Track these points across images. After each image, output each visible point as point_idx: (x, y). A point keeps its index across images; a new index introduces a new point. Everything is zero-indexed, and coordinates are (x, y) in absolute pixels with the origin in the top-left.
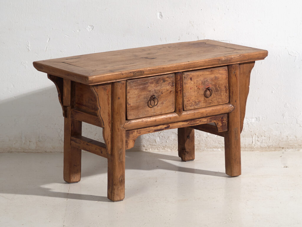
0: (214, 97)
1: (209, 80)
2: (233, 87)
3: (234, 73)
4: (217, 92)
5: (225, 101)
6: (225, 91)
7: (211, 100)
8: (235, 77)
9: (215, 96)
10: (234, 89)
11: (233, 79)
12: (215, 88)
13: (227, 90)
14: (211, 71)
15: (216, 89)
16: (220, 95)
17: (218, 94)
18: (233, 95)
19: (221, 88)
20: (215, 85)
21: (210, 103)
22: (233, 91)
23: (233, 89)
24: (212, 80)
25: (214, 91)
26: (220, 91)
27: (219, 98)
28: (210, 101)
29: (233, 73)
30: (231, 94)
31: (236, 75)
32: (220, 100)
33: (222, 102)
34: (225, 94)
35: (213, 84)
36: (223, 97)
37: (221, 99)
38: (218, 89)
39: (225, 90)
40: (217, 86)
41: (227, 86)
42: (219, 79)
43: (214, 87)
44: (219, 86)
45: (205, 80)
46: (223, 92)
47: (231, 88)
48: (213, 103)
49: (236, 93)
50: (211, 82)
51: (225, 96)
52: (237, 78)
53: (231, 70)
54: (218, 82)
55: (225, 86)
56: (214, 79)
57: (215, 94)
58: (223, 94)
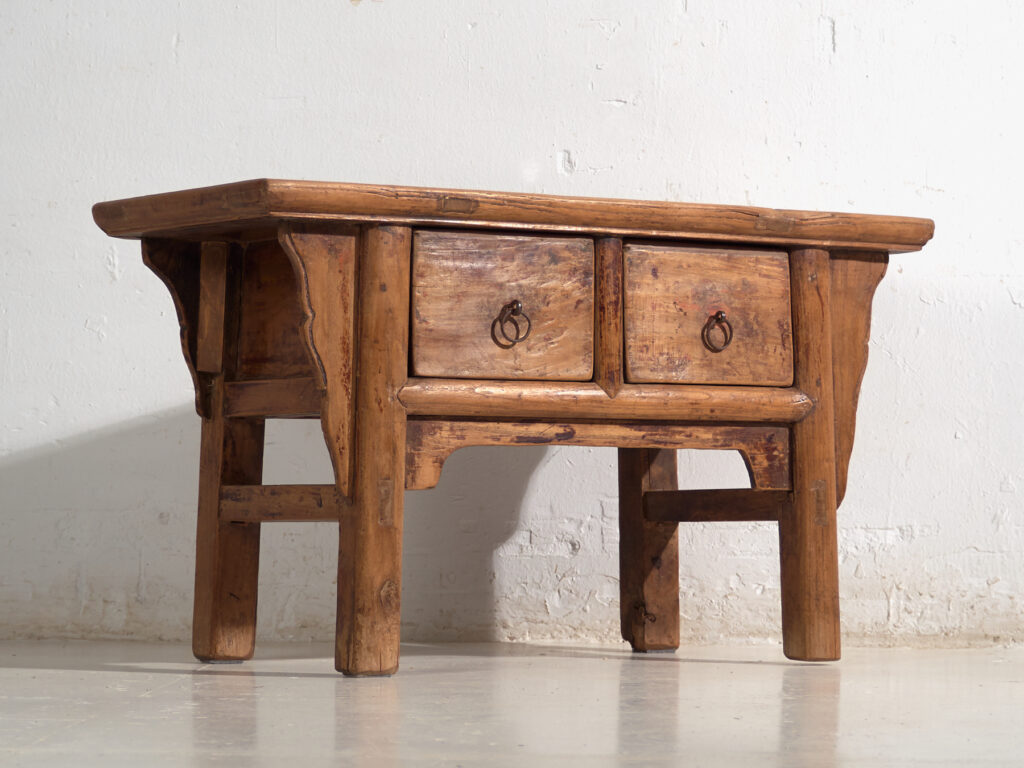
0: (739, 353)
1: (722, 288)
2: (808, 330)
3: (813, 279)
4: (748, 336)
5: (779, 375)
6: (780, 341)
7: (728, 363)
8: (815, 292)
9: (742, 350)
10: (810, 336)
11: (810, 303)
12: (742, 323)
13: (788, 336)
14: (730, 258)
15: (745, 326)
16: (763, 350)
17: (753, 345)
18: (808, 358)
19: (766, 328)
20: (743, 313)
21: (725, 372)
22: (808, 345)
23: (807, 338)
24: (732, 290)
25: (740, 333)
26: (760, 337)
27: (757, 362)
28: (725, 366)
29: (810, 279)
30: (800, 353)
31: (818, 288)
32: (760, 369)
33: (769, 379)
34: (780, 349)
35: (736, 308)
36: (772, 360)
37: (765, 364)
38: (755, 327)
39: (778, 335)
40: (752, 317)
41: (787, 323)
42: (757, 291)
43: (738, 318)
44: (756, 317)
45: (707, 287)
46: (771, 340)
47: (802, 333)
48: (734, 375)
49: (819, 352)
50: (727, 297)
51: (779, 356)
52: (824, 299)
53: (801, 269)
54: (754, 301)
55: (779, 322)
56: (739, 289)
57: (740, 343)
58: (771, 350)
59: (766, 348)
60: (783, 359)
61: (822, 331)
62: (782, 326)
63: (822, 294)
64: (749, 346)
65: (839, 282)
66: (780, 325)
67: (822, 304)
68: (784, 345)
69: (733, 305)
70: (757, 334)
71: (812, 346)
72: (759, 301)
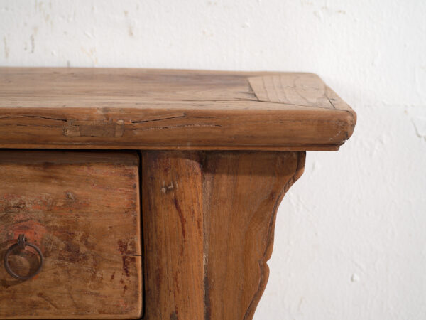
0: (58, 283)
1: (34, 203)
2: (160, 253)
3: (168, 190)
4: (72, 260)
5: (118, 306)
6: (121, 266)
7: (40, 295)
8: (173, 207)
9: (62, 277)
10: (164, 260)
11: (166, 219)
12: (62, 245)
13: (133, 260)
14: (47, 165)
15: (68, 248)
16: (94, 277)
17: (79, 271)
18: (159, 286)
19: (100, 250)
20: (66, 233)
21: (34, 306)
22: (160, 270)
23: (159, 262)
24: (49, 207)
25: (59, 258)
26: (91, 260)
27: (82, 292)
28: (35, 298)
29: (164, 190)
30: (150, 280)
31: (176, 202)
32: (89, 300)
33: (100, 312)
34: (120, 275)
35: (55, 228)
36: (107, 290)
37: (97, 295)
38: (83, 249)
39: (119, 259)
40: (78, 238)
41: (133, 245)
42: (88, 205)
43: (56, 239)
44: (84, 238)
45: (12, 203)
46: (106, 265)
47: (153, 256)
48: (48, 309)
49: (176, 279)
50: (41, 215)
51: (119, 284)
52: (185, 214)
53: (152, 178)
54: (82, 218)
55: (120, 242)
56: (60, 204)
57: (59, 270)
58: (107, 275)
59: (98, 275)
60: (125, 288)
61: (181, 254)
62: (126, 247)
63: (183, 207)
64: (73, 273)
65: (223, 189)
66: (122, 247)
67: (183, 221)
68: (127, 272)
69: (51, 224)
70: (85, 258)
71: (165, 270)
72: (91, 218)
